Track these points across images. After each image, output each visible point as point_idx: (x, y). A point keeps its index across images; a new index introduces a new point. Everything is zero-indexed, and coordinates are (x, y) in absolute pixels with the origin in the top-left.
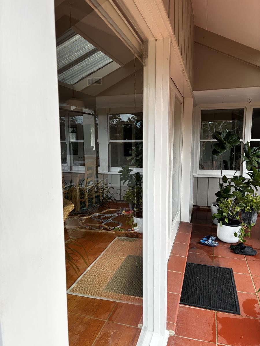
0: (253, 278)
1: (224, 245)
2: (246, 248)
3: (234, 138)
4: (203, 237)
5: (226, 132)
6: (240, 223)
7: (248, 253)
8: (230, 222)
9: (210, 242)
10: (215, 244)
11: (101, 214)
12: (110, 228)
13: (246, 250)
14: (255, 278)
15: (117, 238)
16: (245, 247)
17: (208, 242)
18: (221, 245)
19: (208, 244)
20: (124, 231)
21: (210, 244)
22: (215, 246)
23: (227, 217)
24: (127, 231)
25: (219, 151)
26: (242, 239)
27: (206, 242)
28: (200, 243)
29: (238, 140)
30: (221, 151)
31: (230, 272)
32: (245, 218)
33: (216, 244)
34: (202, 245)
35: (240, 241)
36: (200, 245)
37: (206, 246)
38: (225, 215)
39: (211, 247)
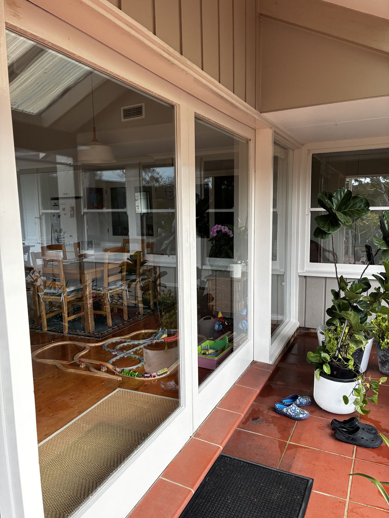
0: (350, 508)
1: (322, 417)
2: (360, 431)
3: (358, 205)
4: (284, 397)
5: (342, 193)
6: (355, 376)
7: (363, 442)
8: (335, 373)
9: (293, 410)
10: (301, 416)
11: (123, 340)
12: (117, 369)
13: (360, 434)
14: (355, 510)
15: (117, 390)
16: (358, 428)
17: (289, 411)
18: (317, 416)
19: (288, 413)
20: (138, 376)
21: (292, 414)
22: (300, 420)
23: (329, 363)
24: (145, 377)
25: (325, 229)
26: (361, 407)
27: (285, 410)
28: (275, 410)
29: (365, 209)
30: (329, 231)
31: (306, 488)
32: (383, 359)
33: (304, 414)
34: (278, 413)
35: (356, 412)
36: (274, 414)
37: (284, 418)
38: (325, 358)
39: (294, 421)
